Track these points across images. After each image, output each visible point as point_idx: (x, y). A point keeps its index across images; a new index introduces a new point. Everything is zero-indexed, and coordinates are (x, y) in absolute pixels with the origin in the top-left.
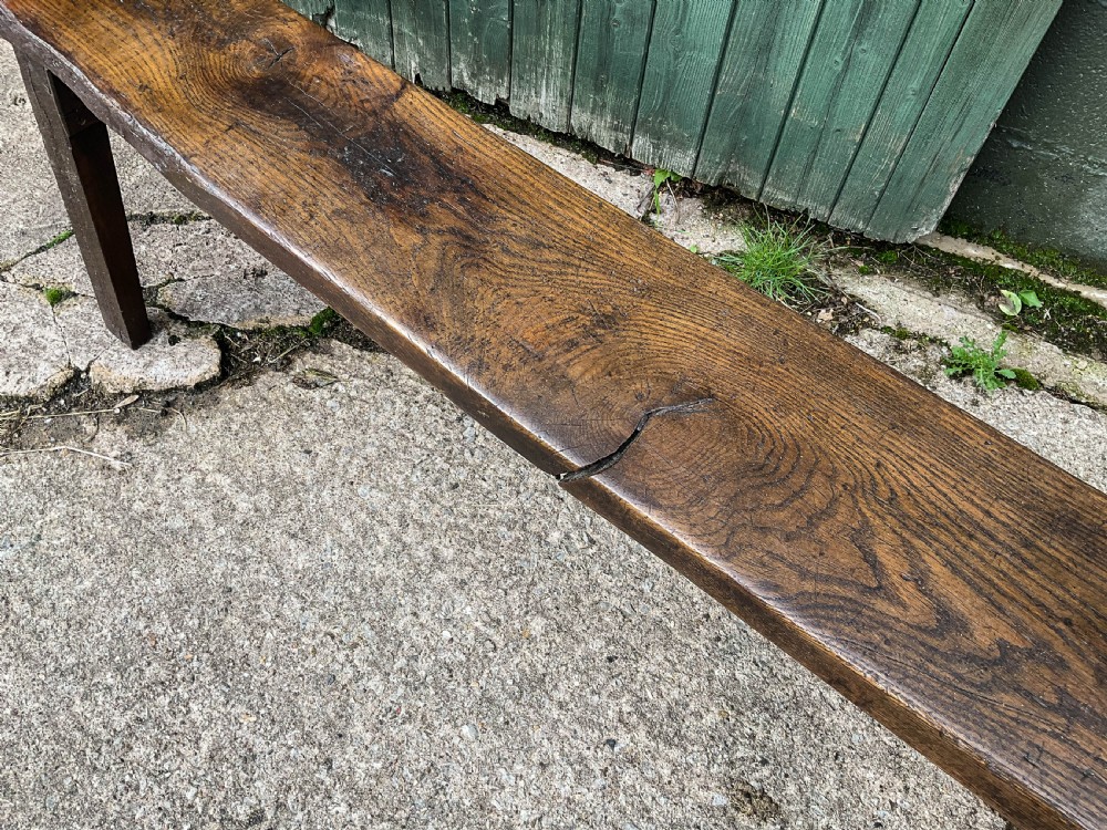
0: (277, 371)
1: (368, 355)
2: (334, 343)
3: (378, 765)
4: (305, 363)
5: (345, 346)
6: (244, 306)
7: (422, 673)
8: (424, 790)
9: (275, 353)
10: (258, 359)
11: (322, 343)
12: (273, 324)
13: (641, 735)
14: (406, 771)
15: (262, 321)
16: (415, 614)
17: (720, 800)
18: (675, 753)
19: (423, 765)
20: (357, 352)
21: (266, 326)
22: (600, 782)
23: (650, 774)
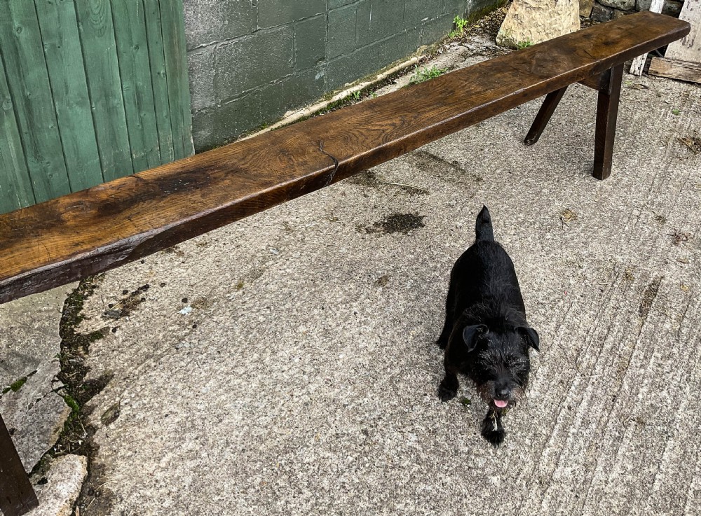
0: (94, 433)
1: (108, 387)
2: (88, 403)
3: (350, 387)
4: (95, 419)
5: (95, 398)
6: (37, 440)
7: (313, 370)
8: (362, 372)
9: (81, 433)
10: (80, 442)
11: (84, 410)
12: (62, 426)
13: (354, 304)
14: (354, 377)
15: (55, 432)
16: (283, 372)
17: (381, 289)
18: (363, 297)
19: (353, 371)
20: (102, 393)
21: (61, 430)
22: (369, 318)
23: (369, 305)
